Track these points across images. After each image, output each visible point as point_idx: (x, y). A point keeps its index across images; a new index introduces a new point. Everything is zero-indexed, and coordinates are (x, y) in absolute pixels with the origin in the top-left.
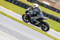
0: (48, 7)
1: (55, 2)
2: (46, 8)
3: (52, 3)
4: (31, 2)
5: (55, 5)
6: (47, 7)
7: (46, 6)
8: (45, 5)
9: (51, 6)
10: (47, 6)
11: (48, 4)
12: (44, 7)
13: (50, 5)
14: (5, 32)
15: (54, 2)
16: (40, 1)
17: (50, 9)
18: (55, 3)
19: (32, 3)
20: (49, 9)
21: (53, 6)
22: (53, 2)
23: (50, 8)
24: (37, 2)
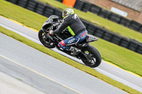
0: (123, 21)
1: (139, 9)
2: (119, 23)
3: (132, 13)
4: (82, 10)
5: (140, 17)
6: (121, 21)
7: (118, 19)
8: (117, 16)
9: (130, 19)
10: (122, 18)
11: (123, 14)
12: (114, 20)
13: (128, 16)
14: (21, 80)
15: (136, 9)
16: (104, 8)
17: (129, 27)
18: (139, 12)
19: (86, 12)
20: (125, 25)
21: (135, 20)
22: (134, 10)
23: (128, 24)
24: (98, 10)
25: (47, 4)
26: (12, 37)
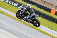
25: (44, 13)
26: (30, 26)
